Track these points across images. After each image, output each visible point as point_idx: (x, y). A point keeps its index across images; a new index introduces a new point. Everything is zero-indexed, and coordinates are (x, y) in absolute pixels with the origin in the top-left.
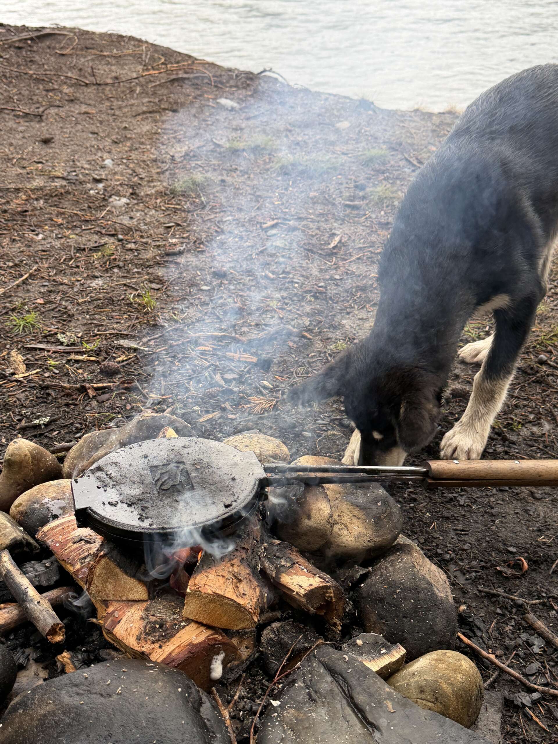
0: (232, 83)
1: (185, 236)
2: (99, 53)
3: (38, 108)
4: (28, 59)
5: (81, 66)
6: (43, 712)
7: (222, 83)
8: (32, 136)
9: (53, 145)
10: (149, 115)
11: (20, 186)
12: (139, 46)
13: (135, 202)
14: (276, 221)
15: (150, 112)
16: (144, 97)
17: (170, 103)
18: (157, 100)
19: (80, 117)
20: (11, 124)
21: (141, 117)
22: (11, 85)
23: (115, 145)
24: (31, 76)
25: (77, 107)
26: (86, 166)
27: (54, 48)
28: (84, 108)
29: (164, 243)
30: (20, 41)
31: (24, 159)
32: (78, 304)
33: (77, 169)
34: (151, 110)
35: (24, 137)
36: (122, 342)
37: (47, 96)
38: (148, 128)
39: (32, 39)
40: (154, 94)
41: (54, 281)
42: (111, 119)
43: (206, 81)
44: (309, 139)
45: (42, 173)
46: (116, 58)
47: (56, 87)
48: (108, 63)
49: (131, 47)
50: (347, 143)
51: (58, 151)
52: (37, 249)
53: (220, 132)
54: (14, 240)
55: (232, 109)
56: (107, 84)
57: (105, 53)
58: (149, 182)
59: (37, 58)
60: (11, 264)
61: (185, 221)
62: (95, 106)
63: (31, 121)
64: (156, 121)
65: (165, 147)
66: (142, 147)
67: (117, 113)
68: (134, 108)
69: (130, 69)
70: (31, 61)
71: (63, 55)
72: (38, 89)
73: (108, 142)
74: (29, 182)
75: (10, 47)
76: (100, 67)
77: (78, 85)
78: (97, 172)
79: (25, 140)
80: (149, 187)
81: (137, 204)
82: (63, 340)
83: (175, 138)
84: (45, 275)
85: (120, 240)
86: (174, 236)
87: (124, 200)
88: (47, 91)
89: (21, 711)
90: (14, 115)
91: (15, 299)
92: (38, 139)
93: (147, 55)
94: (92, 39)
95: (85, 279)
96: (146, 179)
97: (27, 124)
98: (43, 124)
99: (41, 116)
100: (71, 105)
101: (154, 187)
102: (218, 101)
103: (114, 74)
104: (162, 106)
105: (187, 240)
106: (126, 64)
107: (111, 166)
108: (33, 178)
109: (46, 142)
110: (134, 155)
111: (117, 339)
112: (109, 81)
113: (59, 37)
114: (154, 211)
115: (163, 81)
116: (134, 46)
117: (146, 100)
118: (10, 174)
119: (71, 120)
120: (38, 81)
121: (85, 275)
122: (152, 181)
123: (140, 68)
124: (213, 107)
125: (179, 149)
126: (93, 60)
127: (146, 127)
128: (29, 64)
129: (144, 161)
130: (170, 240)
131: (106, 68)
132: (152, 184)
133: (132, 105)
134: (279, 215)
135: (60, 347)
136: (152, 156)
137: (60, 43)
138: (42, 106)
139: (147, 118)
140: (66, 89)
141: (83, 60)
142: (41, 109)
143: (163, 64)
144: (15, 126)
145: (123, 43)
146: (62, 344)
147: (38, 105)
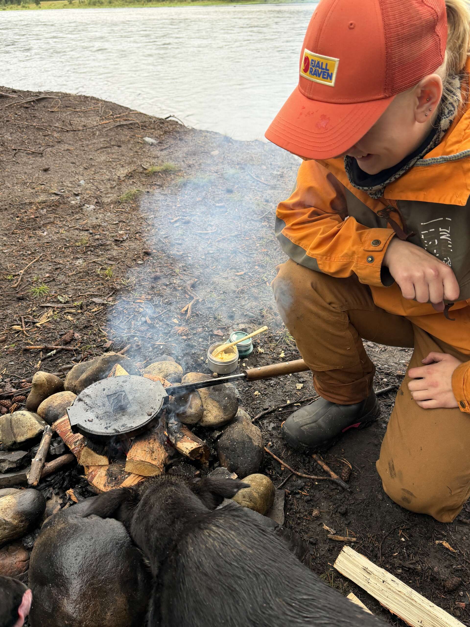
0: (152, 126)
1: (128, 229)
2: (73, 110)
3: (40, 148)
4: (32, 115)
5: (63, 119)
6: (59, 528)
7: (145, 126)
8: (37, 167)
9: (50, 172)
10: (104, 149)
11: (32, 201)
12: (98, 103)
13: (98, 207)
14: (178, 218)
15: (105, 148)
16: (102, 138)
17: (116, 141)
18: (108, 139)
19: (65, 153)
20: (25, 159)
21: (100, 151)
22: (23, 133)
23: (86, 171)
24: (35, 126)
25: (63, 146)
26: (70, 185)
27: (47, 107)
28: (66, 147)
29: (116, 234)
30: (27, 103)
31: (34, 183)
32: (69, 276)
33: (64, 188)
34: (106, 146)
35: (33, 168)
36: (95, 300)
37: (44, 139)
38: (104, 158)
39: (33, 101)
40: (107, 135)
41: (55, 262)
42: (82, 153)
43: (137, 125)
44: (196, 162)
45: (45, 191)
46: (84, 112)
47: (50, 133)
48: (80, 117)
49: (92, 104)
50: (217, 165)
51: (53, 176)
52: (44, 242)
53: (146, 159)
54: (30, 237)
55: (152, 144)
56: (79, 130)
57: (77, 110)
58: (106, 194)
59: (38, 114)
60: (29, 252)
61: (128, 219)
62: (73, 145)
63: (36, 156)
64: (108, 153)
65: (114, 170)
66: (101, 171)
67: (86, 149)
68: (96, 145)
69: (92, 120)
70: (34, 116)
71: (53, 112)
72: (39, 135)
73: (81, 169)
74: (37, 197)
75: (21, 107)
76: (75, 119)
77: (62, 131)
78: (76, 189)
79: (33, 170)
80: (106, 197)
81: (100, 209)
82: (61, 300)
83: (120, 164)
84: (49, 258)
85: (91, 234)
86: (121, 229)
87: (92, 207)
88: (45, 136)
89: (49, 527)
90: (26, 153)
91: (33, 275)
92: (41, 169)
93: (102, 110)
94: (69, 100)
95: (72, 260)
96: (105, 192)
97: (34, 159)
98: (43, 158)
99: (42, 154)
100: (59, 145)
101: (109, 197)
102: (144, 139)
103: (83, 123)
104: (112, 143)
105: (129, 232)
106: (90, 117)
107: (84, 184)
108: (39, 195)
109: (46, 170)
110: (97, 177)
111: (92, 298)
112: (81, 128)
113: (50, 100)
114: (109, 213)
115: (112, 127)
116: (94, 103)
117: (102, 140)
118: (25, 193)
119: (59, 155)
120: (39, 129)
121: (72, 257)
122: (108, 193)
123: (98, 118)
124: (141, 143)
125: (122, 172)
126: (70, 114)
127: (103, 158)
128: (33, 118)
129: (103, 181)
130: (120, 232)
131: (78, 119)
132: (108, 196)
133: (94, 143)
134: (180, 213)
135: (59, 305)
136: (107, 177)
137: (51, 103)
138: (42, 146)
139: (103, 152)
140: (56, 135)
141: (64, 115)
142: (42, 149)
143: (111, 115)
144: (27, 160)
145: (87, 102)
146: (61, 302)
147: (40, 146)
